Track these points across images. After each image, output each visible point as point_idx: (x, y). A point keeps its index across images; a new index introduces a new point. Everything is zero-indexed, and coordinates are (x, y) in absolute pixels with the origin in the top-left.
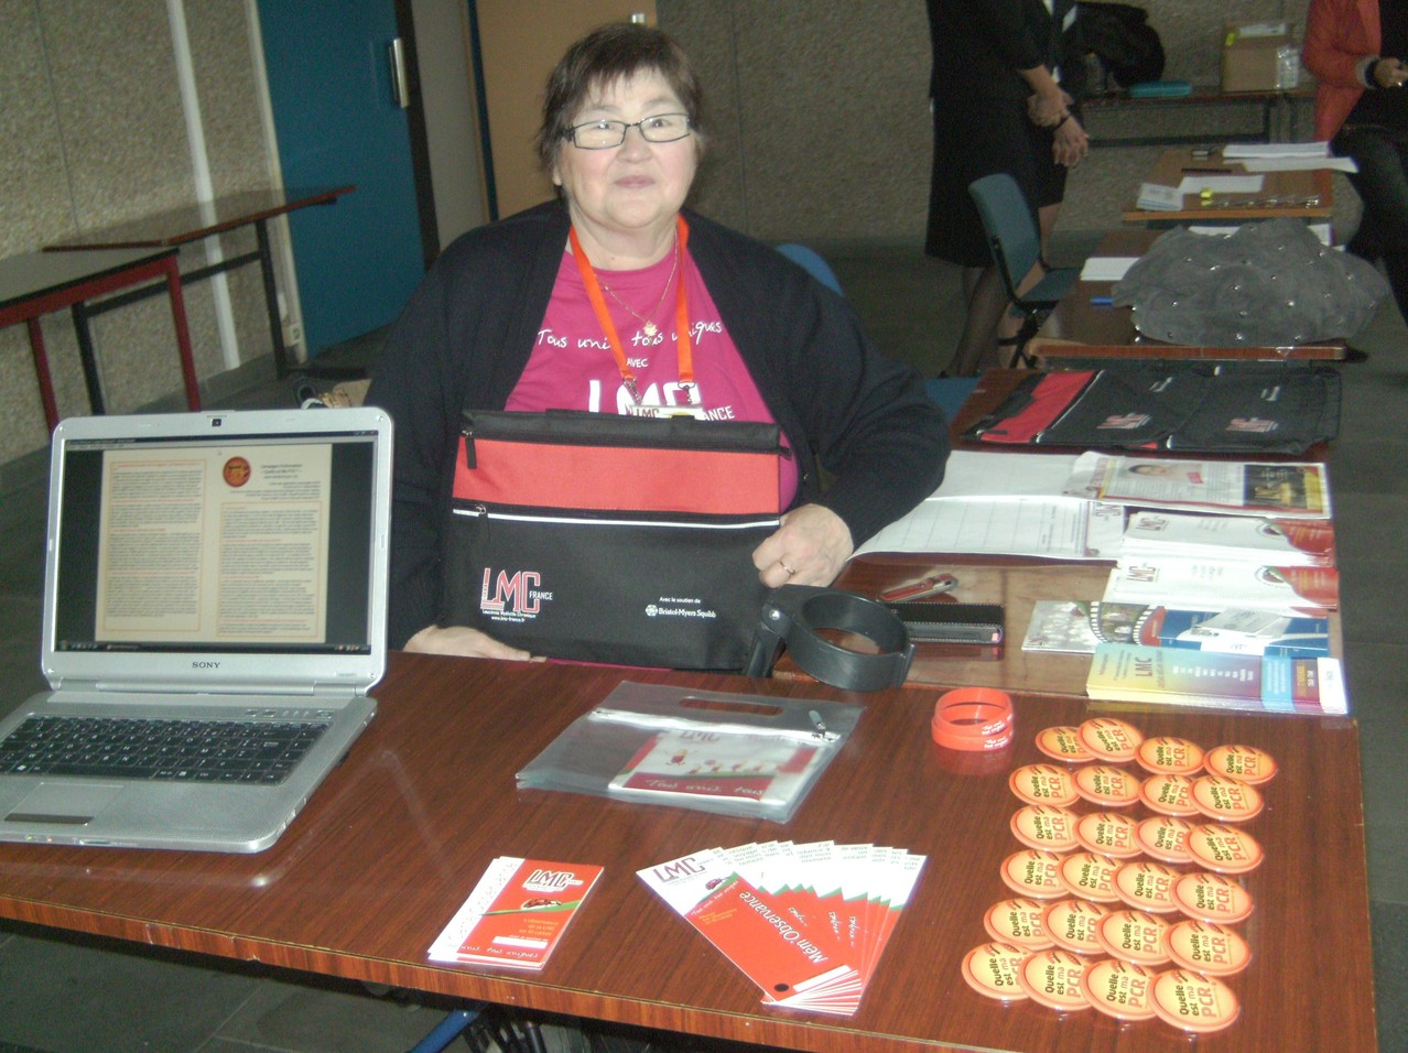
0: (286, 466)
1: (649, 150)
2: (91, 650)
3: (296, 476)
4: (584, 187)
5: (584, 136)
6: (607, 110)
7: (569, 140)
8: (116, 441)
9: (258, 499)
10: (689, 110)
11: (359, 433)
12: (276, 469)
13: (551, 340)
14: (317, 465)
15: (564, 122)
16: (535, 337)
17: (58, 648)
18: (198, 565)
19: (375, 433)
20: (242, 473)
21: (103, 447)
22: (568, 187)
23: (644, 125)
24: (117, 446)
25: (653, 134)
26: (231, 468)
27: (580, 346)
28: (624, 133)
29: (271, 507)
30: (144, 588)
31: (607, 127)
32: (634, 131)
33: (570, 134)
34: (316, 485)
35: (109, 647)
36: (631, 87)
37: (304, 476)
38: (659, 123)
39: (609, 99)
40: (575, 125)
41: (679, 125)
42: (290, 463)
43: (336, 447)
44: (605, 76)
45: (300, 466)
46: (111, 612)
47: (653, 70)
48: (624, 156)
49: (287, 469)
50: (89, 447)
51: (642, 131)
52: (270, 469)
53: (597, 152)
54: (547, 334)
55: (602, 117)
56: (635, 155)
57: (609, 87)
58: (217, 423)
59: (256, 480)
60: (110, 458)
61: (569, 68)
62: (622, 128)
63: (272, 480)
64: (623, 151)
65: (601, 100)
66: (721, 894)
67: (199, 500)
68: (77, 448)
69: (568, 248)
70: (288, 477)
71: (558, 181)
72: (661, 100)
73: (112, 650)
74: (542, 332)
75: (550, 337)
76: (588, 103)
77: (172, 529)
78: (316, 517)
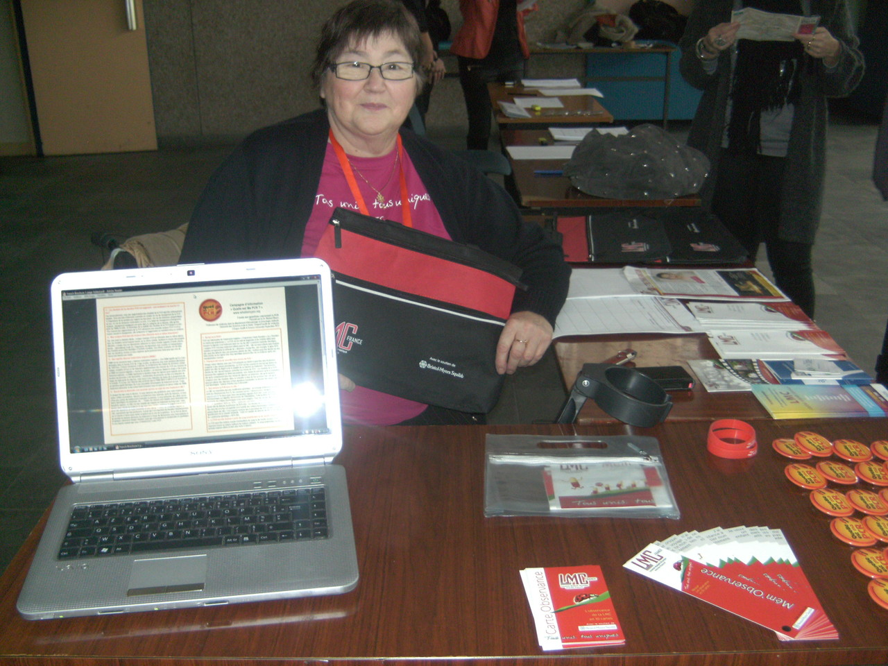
0: (251, 304)
1: (384, 85)
2: (103, 450)
3: (259, 312)
4: (341, 104)
5: (343, 71)
6: (360, 55)
7: (333, 71)
8: (106, 290)
9: (230, 329)
10: (414, 59)
11: (305, 278)
12: (242, 307)
13: (324, 201)
14: (275, 302)
15: (331, 58)
16: (314, 199)
17: (72, 451)
18: (186, 381)
19: (318, 277)
20: (215, 310)
21: (95, 296)
22: (329, 101)
23: (383, 67)
24: (107, 295)
25: (388, 74)
26: (205, 308)
27: (342, 206)
28: (370, 72)
29: (241, 335)
30: (142, 401)
31: (358, 66)
32: (376, 71)
33: (334, 68)
34: (276, 316)
35: (117, 448)
36: (377, 42)
37: (264, 311)
38: (393, 67)
39: (362, 47)
40: (337, 62)
41: (406, 71)
42: (252, 302)
43: (288, 289)
44: (360, 33)
45: (262, 303)
46: (116, 421)
47: (393, 33)
48: (368, 88)
49: (250, 306)
50: (83, 297)
51: (381, 72)
52: (237, 307)
53: (351, 83)
54: (321, 198)
55: (356, 59)
56: (375, 88)
57: (363, 41)
58: (191, 273)
59: (227, 316)
60: (102, 304)
61: (336, 23)
62: (369, 68)
63: (240, 315)
64: (368, 83)
65: (356, 48)
66: (689, 573)
67: (182, 333)
68: (72, 298)
69: (329, 141)
70: (253, 312)
71: (323, 96)
72: (396, 52)
73: (120, 449)
74: (318, 196)
75: (323, 200)
76: (347, 49)
77: (160, 355)
78: (278, 340)
